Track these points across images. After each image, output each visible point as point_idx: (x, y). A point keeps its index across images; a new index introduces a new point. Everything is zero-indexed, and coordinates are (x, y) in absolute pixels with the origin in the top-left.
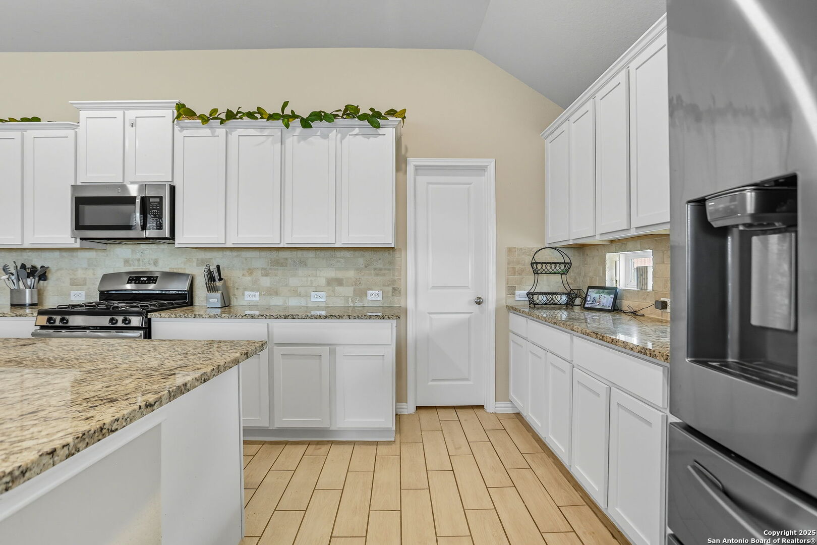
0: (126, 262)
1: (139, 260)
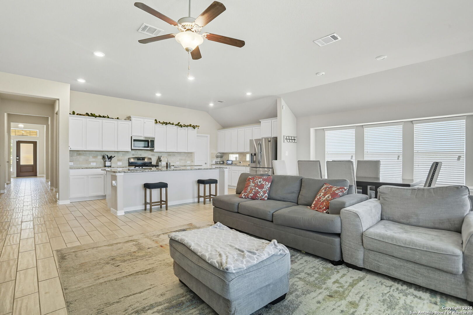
0: (133, 155)
1: (136, 154)
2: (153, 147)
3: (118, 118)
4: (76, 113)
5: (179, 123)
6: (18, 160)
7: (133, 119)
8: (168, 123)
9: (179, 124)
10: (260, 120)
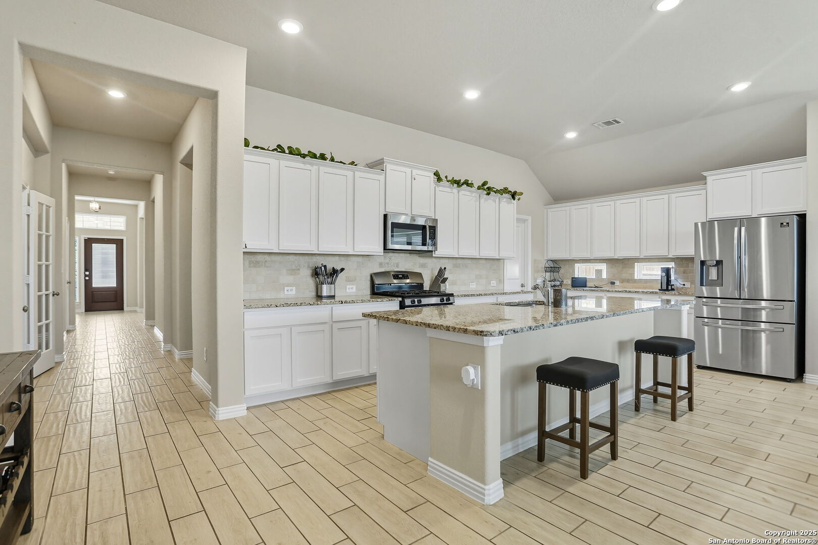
0: (381, 265)
1: (388, 264)
2: (435, 244)
3: (352, 163)
4: (251, 145)
5: (485, 183)
6: (87, 278)
7: (389, 167)
8: (462, 181)
9: (485, 187)
10: (705, 174)
